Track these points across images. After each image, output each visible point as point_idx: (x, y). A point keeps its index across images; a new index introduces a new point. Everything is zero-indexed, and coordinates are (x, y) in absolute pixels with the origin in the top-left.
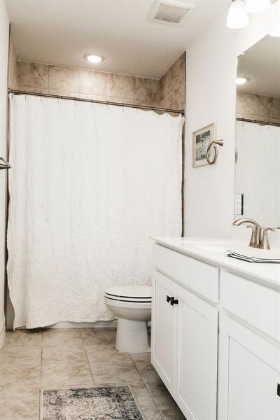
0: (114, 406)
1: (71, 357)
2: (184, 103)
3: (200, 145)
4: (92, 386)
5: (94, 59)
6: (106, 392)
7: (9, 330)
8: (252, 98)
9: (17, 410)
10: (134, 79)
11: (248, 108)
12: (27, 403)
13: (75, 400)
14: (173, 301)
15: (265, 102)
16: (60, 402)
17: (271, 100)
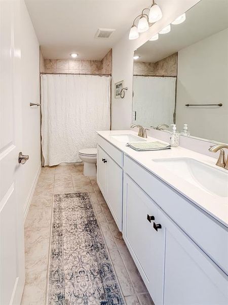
0: (81, 202)
1: (65, 179)
2: (111, 71)
3: (118, 89)
4: (73, 192)
5: (74, 56)
6: (79, 195)
7: (43, 167)
8: (141, 64)
9: (44, 204)
10: (91, 61)
11: (139, 69)
12: (48, 201)
13: (66, 199)
14: (105, 161)
15: (147, 65)
16: (60, 200)
17: (150, 64)
